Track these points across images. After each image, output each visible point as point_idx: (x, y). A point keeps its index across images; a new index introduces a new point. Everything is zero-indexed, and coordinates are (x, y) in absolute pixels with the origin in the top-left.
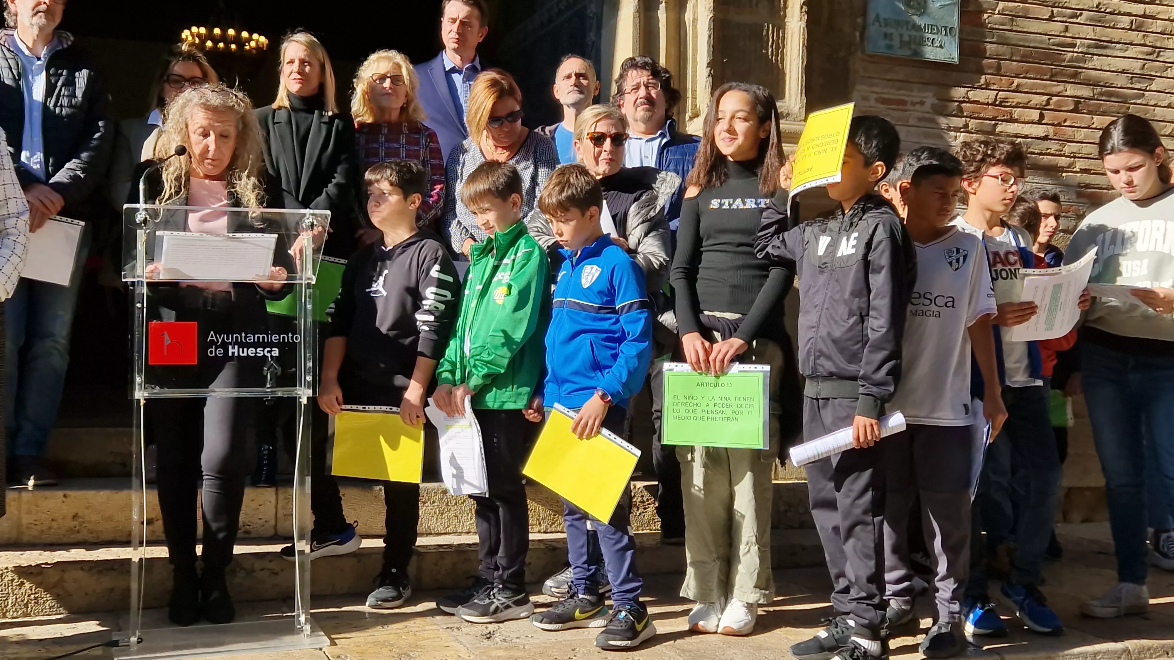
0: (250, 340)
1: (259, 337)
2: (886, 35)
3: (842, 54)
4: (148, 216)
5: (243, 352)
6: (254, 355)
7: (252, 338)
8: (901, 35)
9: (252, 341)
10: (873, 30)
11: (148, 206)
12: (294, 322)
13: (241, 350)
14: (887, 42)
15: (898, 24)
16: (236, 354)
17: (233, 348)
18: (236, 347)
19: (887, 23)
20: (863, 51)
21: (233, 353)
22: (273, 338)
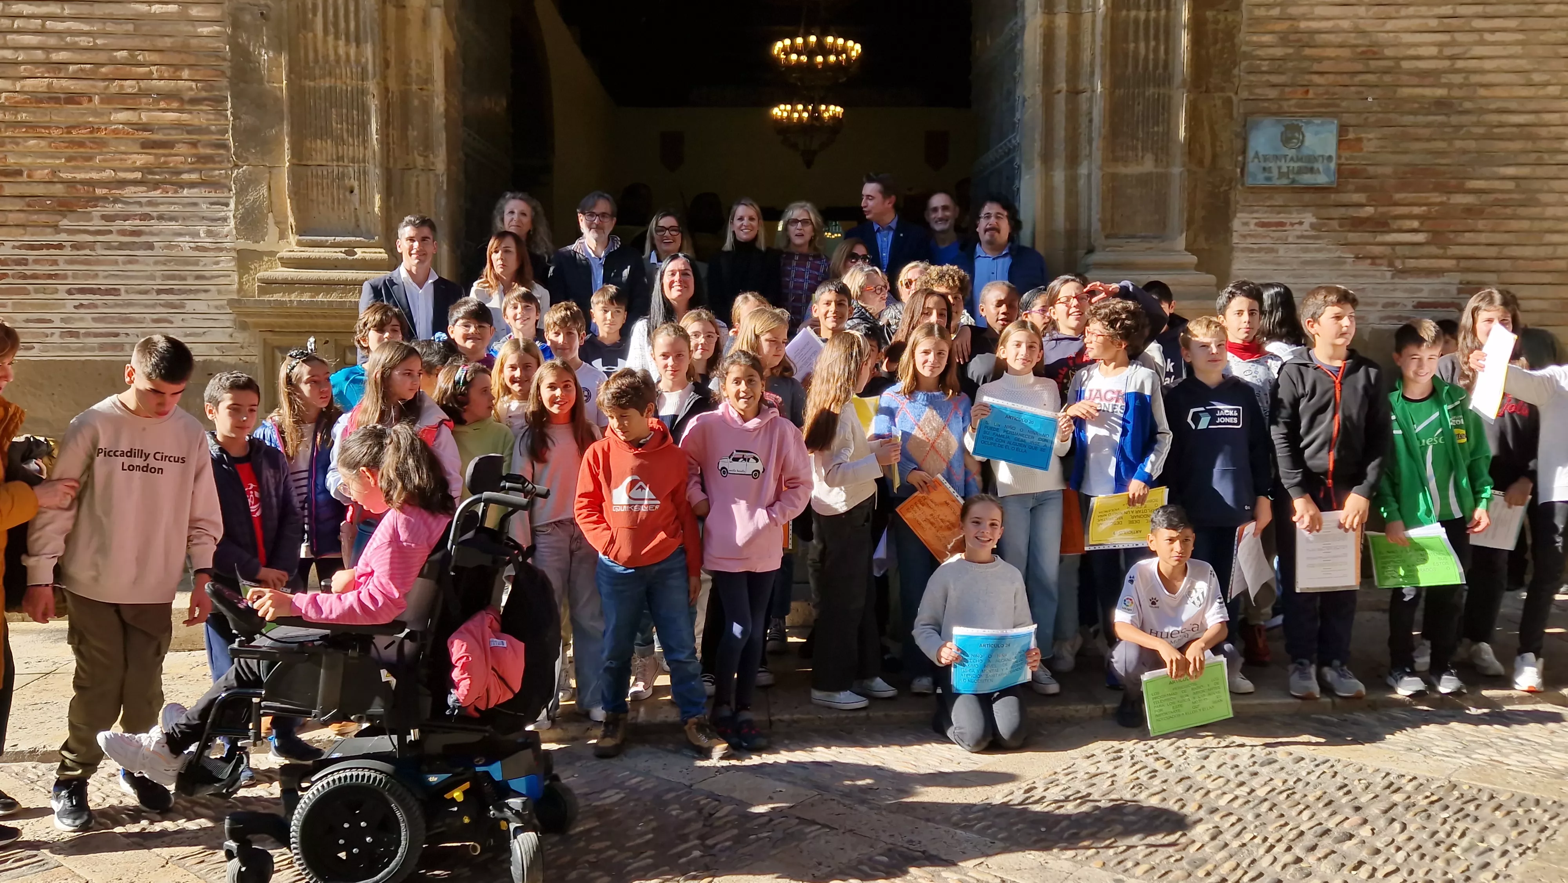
2: (1264, 169)
3: (1222, 189)
8: (1279, 168)
10: (1253, 166)
14: (1267, 174)
15: (1277, 158)
19: (1266, 158)
20: (1243, 185)
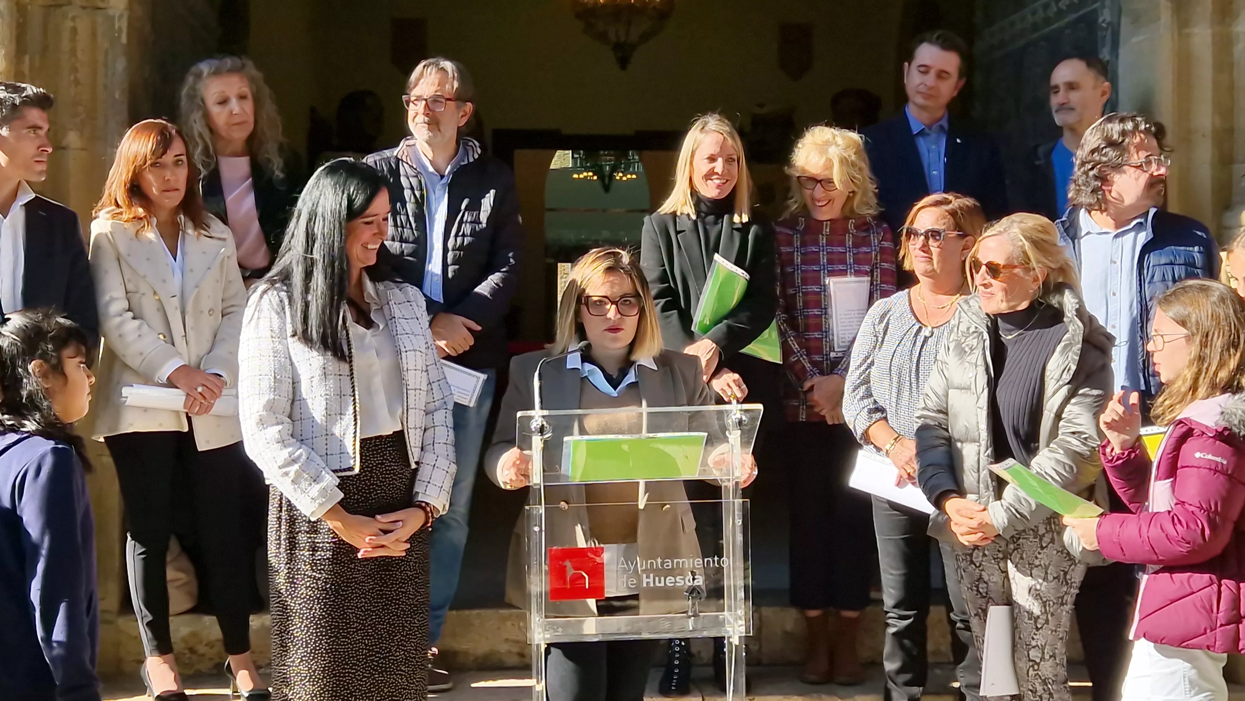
0: (668, 566)
1: (678, 563)
4: (545, 423)
5: (660, 582)
6: (672, 585)
7: (670, 564)
9: (670, 567)
11: (546, 412)
12: (721, 542)
13: (657, 579)
16: (652, 585)
17: (648, 577)
18: (652, 575)
21: (648, 583)
22: (696, 563)
